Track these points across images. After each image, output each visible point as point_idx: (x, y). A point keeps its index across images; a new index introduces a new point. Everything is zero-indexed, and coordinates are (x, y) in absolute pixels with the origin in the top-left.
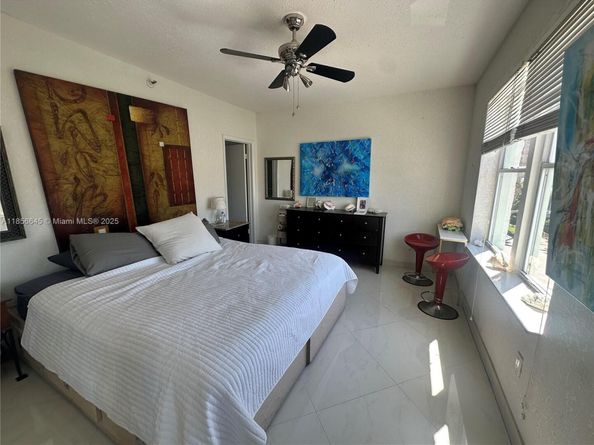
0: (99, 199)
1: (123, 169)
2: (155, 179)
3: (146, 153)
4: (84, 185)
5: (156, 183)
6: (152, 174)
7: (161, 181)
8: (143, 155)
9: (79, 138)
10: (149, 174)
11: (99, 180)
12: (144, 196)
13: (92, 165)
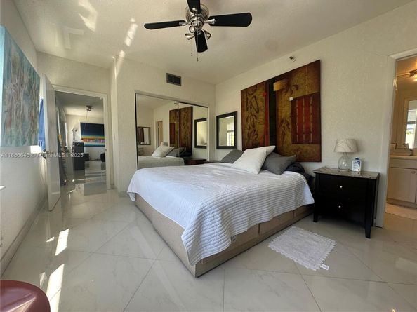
0: (255, 136)
1: (267, 120)
2: (284, 124)
3: (280, 108)
4: (252, 129)
5: (284, 127)
6: (282, 121)
7: (288, 125)
8: (278, 110)
9: (252, 109)
10: (280, 121)
11: (257, 127)
12: (276, 135)
13: (255, 120)
